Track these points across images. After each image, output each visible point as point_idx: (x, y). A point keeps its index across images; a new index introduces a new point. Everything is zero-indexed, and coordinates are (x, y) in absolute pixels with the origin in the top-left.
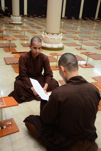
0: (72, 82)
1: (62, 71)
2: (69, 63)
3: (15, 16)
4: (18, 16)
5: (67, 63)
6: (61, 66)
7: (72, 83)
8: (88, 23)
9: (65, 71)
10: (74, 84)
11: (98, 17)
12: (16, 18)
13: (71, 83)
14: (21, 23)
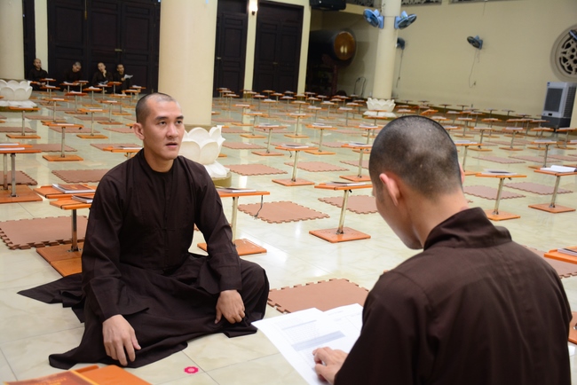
0: (458, 238)
1: (390, 197)
2: (421, 159)
3: (7, 80)
4: (19, 81)
5: (409, 157)
6: (383, 176)
7: (457, 243)
8: (281, 109)
9: (401, 197)
10: (468, 246)
11: (306, 91)
12: (12, 85)
13: (454, 241)
14: (30, 105)
